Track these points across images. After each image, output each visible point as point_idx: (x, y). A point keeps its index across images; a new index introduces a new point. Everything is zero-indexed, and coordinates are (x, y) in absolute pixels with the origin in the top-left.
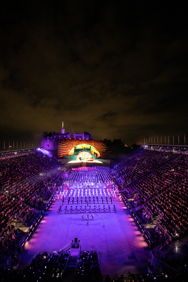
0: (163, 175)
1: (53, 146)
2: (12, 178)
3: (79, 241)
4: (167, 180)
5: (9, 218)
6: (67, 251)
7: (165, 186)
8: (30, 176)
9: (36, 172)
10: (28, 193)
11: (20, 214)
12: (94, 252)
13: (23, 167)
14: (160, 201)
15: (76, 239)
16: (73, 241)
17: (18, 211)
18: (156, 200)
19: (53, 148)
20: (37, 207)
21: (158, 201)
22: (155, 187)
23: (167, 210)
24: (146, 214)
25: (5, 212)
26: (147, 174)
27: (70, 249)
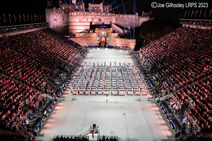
0: (203, 60)
1: (62, 20)
2: (15, 60)
3: (98, 127)
4: (207, 66)
5: (19, 104)
6: (85, 135)
7: (203, 74)
8: (36, 58)
9: (43, 54)
10: (37, 78)
11: (31, 100)
12: (113, 138)
13: (28, 47)
14: (193, 90)
15: (94, 126)
16: (91, 127)
17: (28, 97)
18: (189, 89)
19: (62, 24)
20: (49, 93)
21: (191, 91)
22: (190, 74)
23: (200, 100)
24: (174, 104)
25: (14, 98)
26: (181, 59)
27: (88, 134)
